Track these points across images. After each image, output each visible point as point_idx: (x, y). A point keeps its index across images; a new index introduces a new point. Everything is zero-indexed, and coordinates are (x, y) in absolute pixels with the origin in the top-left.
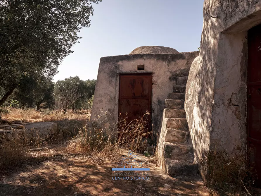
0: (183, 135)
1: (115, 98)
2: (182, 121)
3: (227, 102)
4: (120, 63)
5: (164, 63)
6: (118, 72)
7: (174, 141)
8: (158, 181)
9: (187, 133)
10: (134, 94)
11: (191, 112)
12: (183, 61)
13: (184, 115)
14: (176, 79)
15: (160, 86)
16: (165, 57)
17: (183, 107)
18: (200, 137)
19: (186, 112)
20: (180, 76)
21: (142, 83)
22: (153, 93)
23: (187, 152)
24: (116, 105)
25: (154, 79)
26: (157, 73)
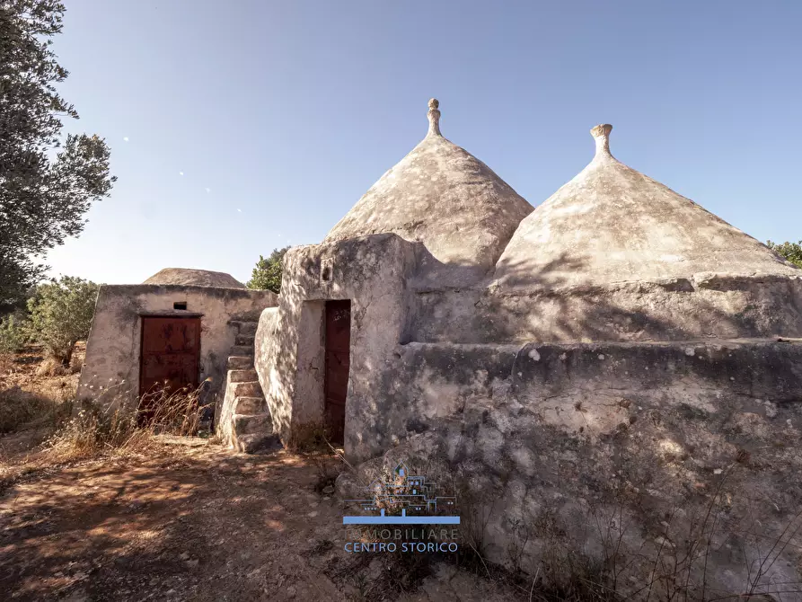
0: (257, 402)
1: (131, 354)
2: (254, 386)
3: (307, 366)
4: (142, 297)
5: (219, 301)
6: (138, 312)
7: (246, 412)
8: (235, 462)
9: (261, 399)
10: (170, 346)
11: (267, 374)
12: (248, 300)
13: (256, 377)
14: (238, 326)
15: (214, 333)
16: (221, 293)
17: (253, 366)
18: (279, 403)
19: (259, 373)
20: (244, 321)
21: (184, 331)
22: (202, 343)
23: (264, 422)
24: (134, 365)
25: (204, 323)
26: (207, 314)
